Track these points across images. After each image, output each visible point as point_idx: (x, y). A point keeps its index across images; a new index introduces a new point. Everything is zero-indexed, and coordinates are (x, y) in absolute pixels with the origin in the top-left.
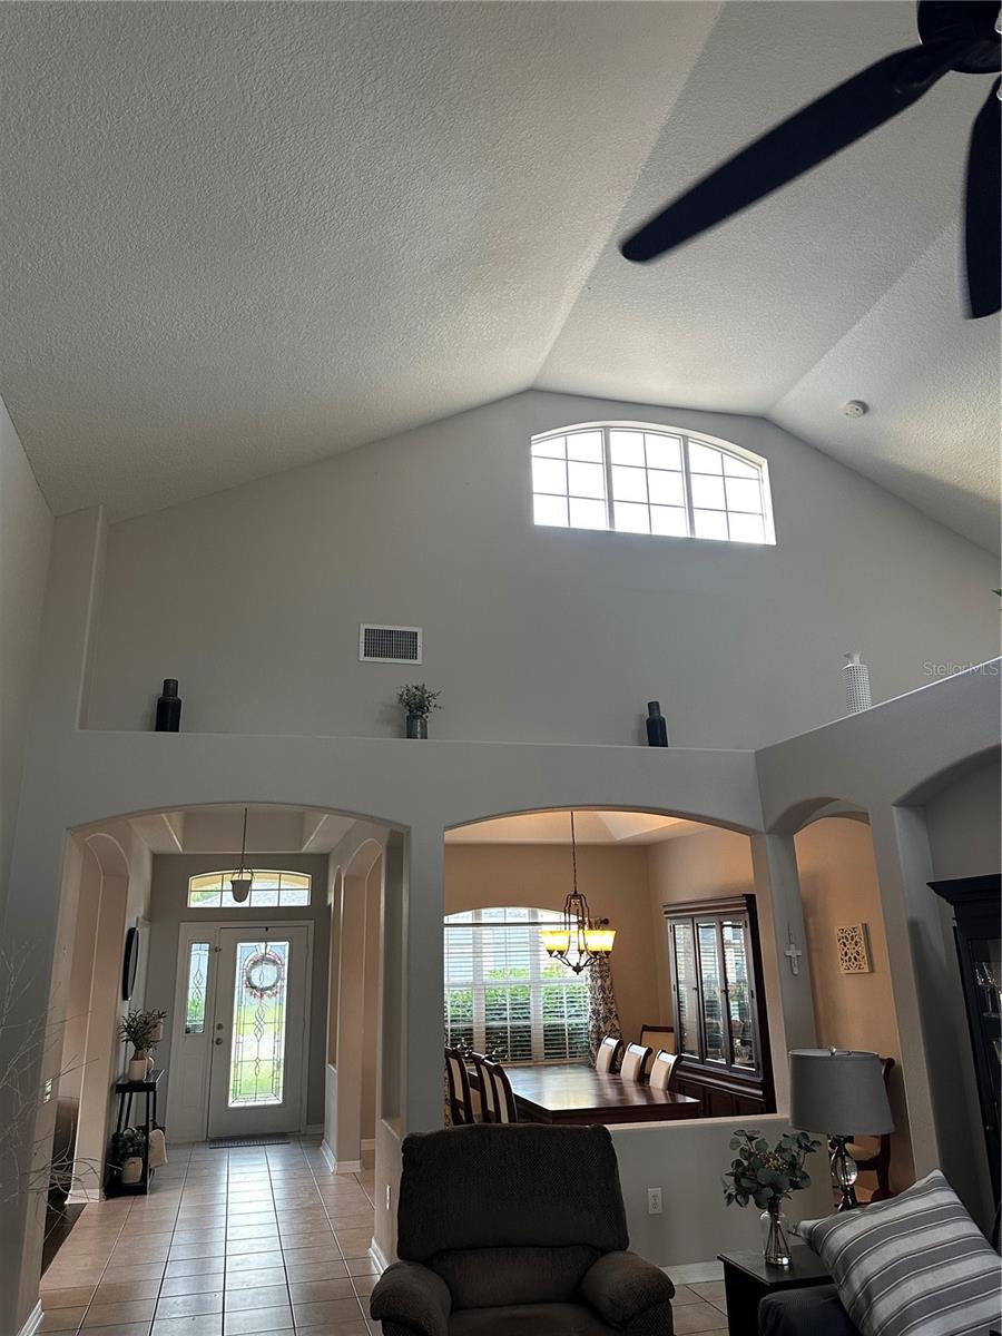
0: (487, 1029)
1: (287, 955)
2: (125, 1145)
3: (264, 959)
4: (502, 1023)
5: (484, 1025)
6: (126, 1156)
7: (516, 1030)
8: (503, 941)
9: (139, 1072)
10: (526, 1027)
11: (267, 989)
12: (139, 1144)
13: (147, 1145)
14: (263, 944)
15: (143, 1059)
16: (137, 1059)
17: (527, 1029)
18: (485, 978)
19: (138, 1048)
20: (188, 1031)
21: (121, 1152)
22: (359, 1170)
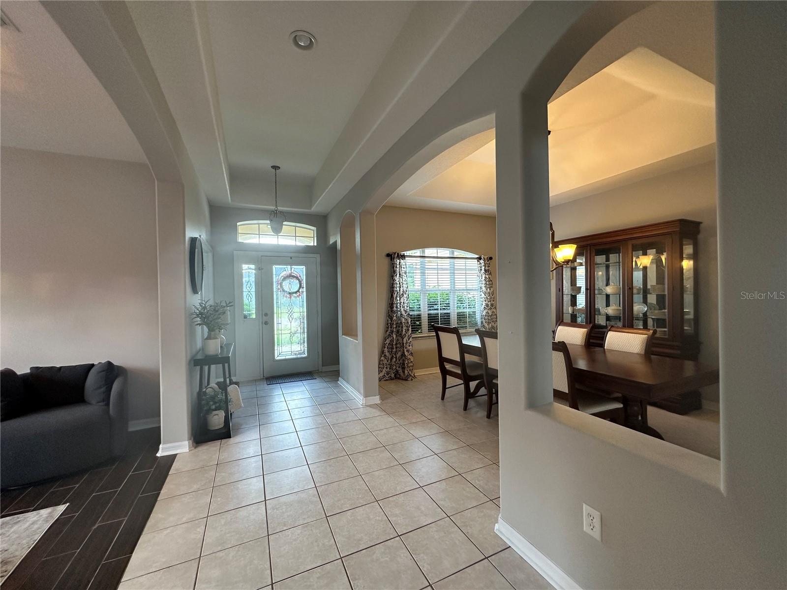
0: (428, 315)
1: (304, 274)
2: (208, 404)
3: (291, 276)
4: (436, 312)
5: (427, 313)
6: (209, 411)
7: (443, 315)
8: (436, 267)
9: (214, 347)
10: (448, 313)
11: (293, 293)
12: (220, 401)
13: (227, 401)
14: (289, 267)
15: (215, 338)
16: (210, 339)
17: (448, 315)
18: (427, 287)
19: (211, 330)
20: (245, 317)
21: (205, 408)
22: (379, 402)
